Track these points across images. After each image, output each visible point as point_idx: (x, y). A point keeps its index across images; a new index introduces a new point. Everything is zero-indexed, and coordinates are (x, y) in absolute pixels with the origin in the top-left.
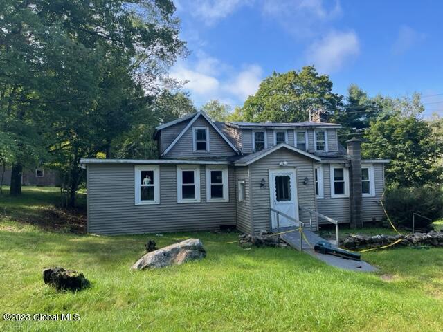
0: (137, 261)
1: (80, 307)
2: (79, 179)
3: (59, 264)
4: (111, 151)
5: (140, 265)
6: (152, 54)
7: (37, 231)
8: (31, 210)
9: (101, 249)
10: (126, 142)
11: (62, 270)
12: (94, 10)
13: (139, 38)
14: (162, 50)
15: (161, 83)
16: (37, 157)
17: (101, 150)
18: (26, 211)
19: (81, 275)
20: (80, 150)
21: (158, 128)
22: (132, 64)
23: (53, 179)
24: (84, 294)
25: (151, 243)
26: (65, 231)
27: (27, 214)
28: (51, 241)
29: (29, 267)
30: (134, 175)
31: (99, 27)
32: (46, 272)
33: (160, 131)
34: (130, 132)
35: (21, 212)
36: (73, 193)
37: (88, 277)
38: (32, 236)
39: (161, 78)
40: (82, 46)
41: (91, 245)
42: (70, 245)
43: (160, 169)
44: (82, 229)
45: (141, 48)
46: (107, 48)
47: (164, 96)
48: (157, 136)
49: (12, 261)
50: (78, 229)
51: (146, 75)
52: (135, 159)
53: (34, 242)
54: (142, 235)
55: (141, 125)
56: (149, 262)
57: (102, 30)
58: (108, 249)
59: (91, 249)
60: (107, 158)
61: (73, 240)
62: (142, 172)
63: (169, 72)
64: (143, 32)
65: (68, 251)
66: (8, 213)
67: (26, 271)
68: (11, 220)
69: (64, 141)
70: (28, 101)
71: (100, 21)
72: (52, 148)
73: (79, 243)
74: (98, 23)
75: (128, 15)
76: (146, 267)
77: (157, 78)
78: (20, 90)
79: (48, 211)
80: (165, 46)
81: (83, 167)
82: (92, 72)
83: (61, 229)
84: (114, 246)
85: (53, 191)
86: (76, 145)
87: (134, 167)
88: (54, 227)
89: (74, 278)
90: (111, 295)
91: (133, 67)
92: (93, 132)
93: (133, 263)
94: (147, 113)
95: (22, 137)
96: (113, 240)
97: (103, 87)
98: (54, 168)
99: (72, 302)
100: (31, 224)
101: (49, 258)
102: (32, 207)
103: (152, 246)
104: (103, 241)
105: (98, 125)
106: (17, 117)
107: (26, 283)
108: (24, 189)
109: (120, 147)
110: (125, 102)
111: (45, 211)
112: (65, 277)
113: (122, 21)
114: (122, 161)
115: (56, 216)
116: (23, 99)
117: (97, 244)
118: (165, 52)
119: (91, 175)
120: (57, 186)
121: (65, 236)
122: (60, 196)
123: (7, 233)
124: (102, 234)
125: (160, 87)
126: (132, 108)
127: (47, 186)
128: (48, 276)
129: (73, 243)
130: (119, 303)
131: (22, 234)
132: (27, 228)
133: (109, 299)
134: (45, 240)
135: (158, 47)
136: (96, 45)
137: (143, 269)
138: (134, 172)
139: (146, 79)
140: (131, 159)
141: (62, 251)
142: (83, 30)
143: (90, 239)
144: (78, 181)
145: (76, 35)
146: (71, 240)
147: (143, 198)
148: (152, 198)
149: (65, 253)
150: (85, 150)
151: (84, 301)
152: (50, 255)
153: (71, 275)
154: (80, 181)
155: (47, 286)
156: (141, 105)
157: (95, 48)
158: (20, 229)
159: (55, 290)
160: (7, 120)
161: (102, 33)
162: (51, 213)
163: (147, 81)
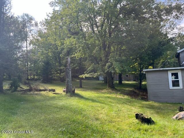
0: (174, 115)
1: (152, 131)
2: (142, 78)
3: (140, 112)
4: (155, 65)
5: (177, 118)
6: (171, 18)
7: (129, 98)
8: (126, 90)
9: (156, 108)
10: (162, 61)
11: (142, 115)
12: (143, 8)
13: (164, 13)
14: (176, 15)
15: (177, 30)
16: (127, 70)
17: (150, 65)
18: (125, 90)
19: (150, 118)
20: (142, 66)
21: (178, 52)
22: (162, 25)
23: (132, 78)
24: (152, 126)
25: (181, 108)
26: (139, 98)
27: (125, 91)
28: (135, 102)
29: (129, 112)
30: (168, 75)
31: (146, 14)
32: (136, 115)
33: (179, 53)
34: (163, 56)
35: (123, 91)
36: (140, 83)
37: (153, 119)
38: (128, 100)
39: (177, 28)
40: (141, 24)
41: (151, 105)
42: (142, 104)
43: (182, 72)
44: (146, 98)
45: (166, 17)
46: (150, 22)
47: (179, 36)
48: (178, 56)
49: (123, 109)
50: (144, 98)
51: (169, 28)
52: (166, 68)
53: (130, 102)
54: (175, 103)
55: (168, 52)
56: (181, 117)
57: (147, 15)
58: (159, 108)
59: (151, 107)
60: (153, 68)
61: (144, 103)
62: (172, 73)
63: (180, 24)
64: (166, 10)
65: (142, 107)
66: (119, 91)
67: (128, 113)
68: (120, 93)
69: (136, 63)
70: (123, 50)
71: (147, 11)
72: (131, 66)
73: (146, 104)
74: (145, 13)
75: (158, 4)
76: (180, 119)
77: (175, 28)
78: (119, 46)
79: (132, 90)
80: (178, 12)
81: (144, 73)
82: (145, 34)
83: (138, 98)
84: (162, 107)
85: (133, 83)
86: (140, 64)
87: (167, 71)
88: (135, 97)
89: (147, 119)
90: (165, 129)
91: (162, 26)
92: (147, 58)
93: (172, 116)
94: (171, 46)
95: (122, 63)
96: (161, 104)
97: (150, 38)
98: (133, 74)
99: (148, 129)
100: (127, 95)
101: (136, 109)
102: (127, 89)
103: (182, 109)
104: (156, 104)
105: (148, 55)
106: (119, 56)
107: (129, 117)
108: (123, 82)
109: (159, 63)
110: (160, 43)
111: (131, 91)
112: (144, 118)
113: (156, 8)
114: (161, 69)
115: (135, 93)
116: (121, 50)
117: (154, 106)
118: (178, 15)
119: (148, 76)
120: (134, 81)
121: (140, 101)
122: (136, 84)
123: (120, 98)
124: (155, 101)
125: (177, 32)
126: (164, 45)
127: (130, 81)
128: (137, 116)
129: (143, 104)
130: (169, 133)
131: (125, 99)
132: (126, 97)
133: (164, 130)
134: (133, 102)
135: (174, 14)
136: (145, 22)
137: (179, 119)
138: (168, 74)
139: (169, 30)
140: (164, 68)
141: (140, 107)
142: (140, 18)
143: (150, 103)
144: (142, 79)
145: (137, 20)
146: (142, 103)
147: (174, 86)
148: (178, 85)
149: (141, 108)
150: (144, 66)
151: (153, 129)
152: (136, 108)
153: (146, 117)
154: (143, 79)
155: (137, 120)
156: (168, 43)
157: (145, 23)
158: (124, 97)
159: (141, 122)
160: (117, 58)
161: (147, 16)
162: (133, 91)
163: (170, 31)
